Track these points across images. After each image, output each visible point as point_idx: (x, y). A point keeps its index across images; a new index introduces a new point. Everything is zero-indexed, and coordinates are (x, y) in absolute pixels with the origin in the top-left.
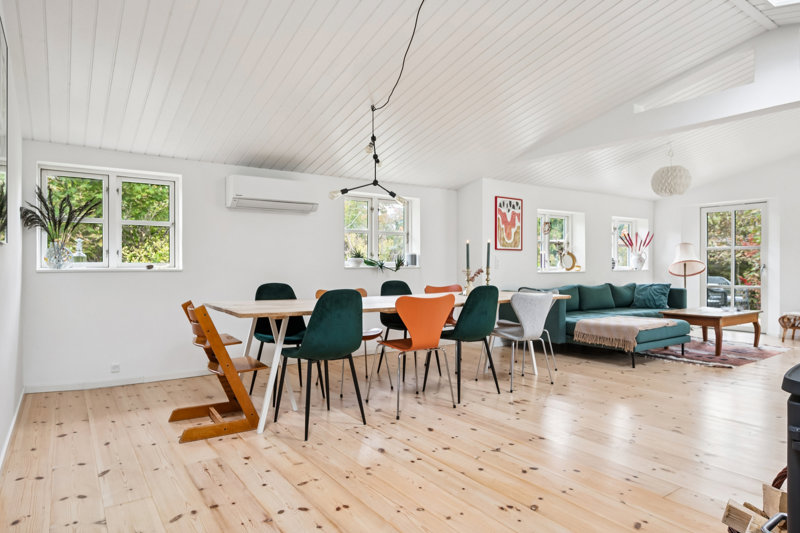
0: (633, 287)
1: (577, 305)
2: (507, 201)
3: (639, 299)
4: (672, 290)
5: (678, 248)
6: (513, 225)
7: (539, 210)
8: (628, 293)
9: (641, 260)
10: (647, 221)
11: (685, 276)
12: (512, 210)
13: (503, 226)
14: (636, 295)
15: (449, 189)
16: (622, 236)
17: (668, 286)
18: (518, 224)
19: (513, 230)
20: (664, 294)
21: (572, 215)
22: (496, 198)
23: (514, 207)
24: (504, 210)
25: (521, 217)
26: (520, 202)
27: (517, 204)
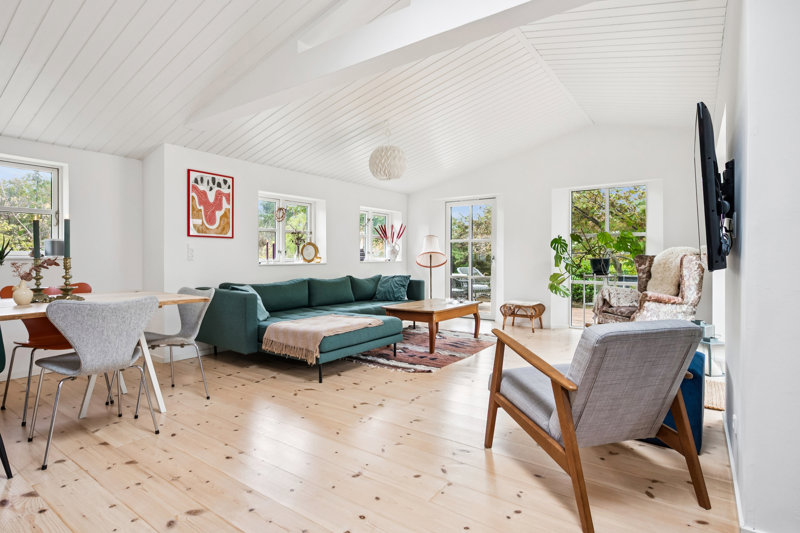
0: (377, 279)
1: (306, 302)
2: (210, 177)
3: (380, 291)
4: (411, 282)
5: (425, 240)
6: (219, 207)
7: (260, 192)
8: (371, 286)
9: (394, 252)
10: (400, 214)
11: (431, 267)
12: (216, 188)
13: (202, 208)
14: (379, 287)
15: (126, 156)
16: (377, 227)
17: (408, 277)
18: (225, 205)
19: (219, 214)
20: (403, 286)
21: (315, 203)
22: (189, 171)
23: (219, 185)
24: (202, 187)
25: (231, 198)
26: (229, 181)
27: (225, 182)
